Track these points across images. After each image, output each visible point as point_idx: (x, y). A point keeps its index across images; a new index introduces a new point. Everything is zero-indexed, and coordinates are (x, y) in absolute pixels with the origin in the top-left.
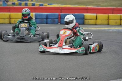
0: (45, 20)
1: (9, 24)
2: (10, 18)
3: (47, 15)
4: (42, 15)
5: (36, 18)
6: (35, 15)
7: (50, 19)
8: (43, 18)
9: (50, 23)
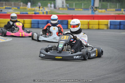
0: (118, 26)
1: (87, 29)
2: (89, 24)
3: (120, 22)
4: (115, 22)
5: (110, 25)
6: (110, 22)
7: (122, 26)
8: (117, 24)
9: (122, 28)
